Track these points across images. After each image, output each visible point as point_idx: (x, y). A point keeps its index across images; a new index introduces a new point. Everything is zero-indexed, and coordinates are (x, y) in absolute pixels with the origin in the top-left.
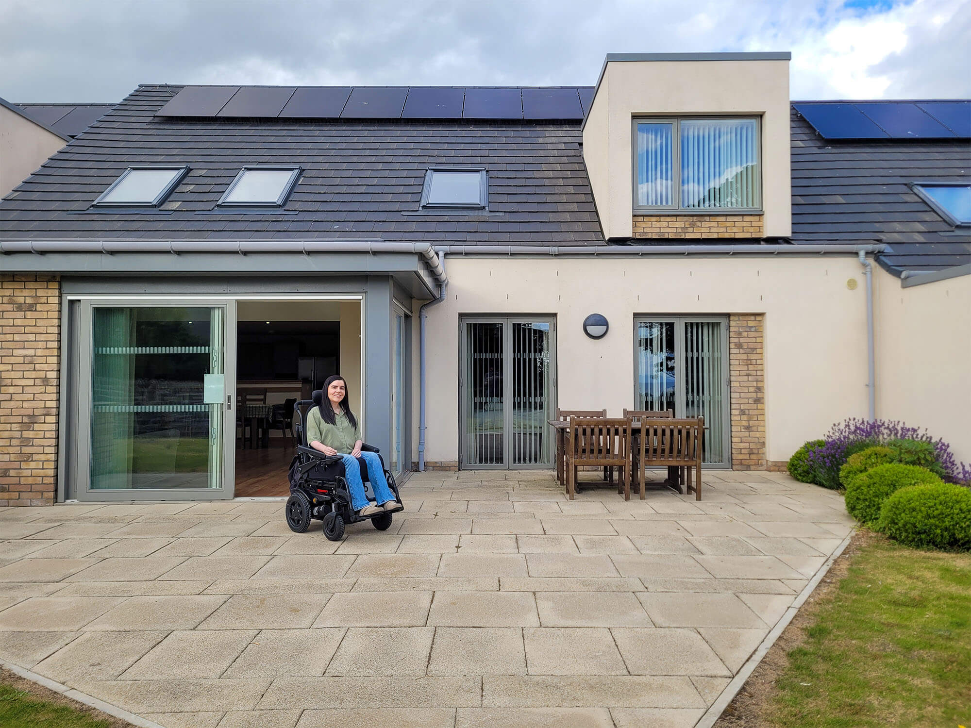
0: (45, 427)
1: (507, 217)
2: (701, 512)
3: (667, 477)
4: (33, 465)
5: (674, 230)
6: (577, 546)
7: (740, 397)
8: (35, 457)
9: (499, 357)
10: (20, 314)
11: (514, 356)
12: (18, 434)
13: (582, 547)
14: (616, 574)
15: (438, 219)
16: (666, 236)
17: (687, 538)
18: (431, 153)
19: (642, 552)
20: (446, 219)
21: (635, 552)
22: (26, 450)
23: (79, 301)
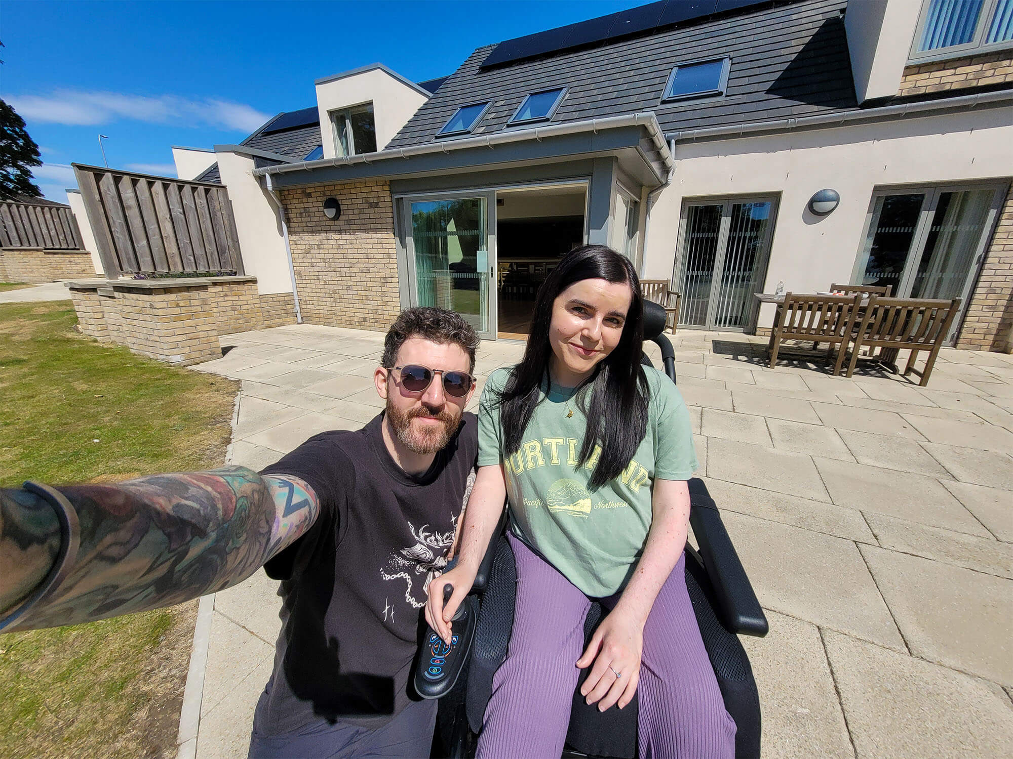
0: (392, 285)
1: (745, 98)
2: (931, 404)
3: (878, 354)
4: (388, 308)
5: (963, 77)
6: (770, 435)
7: (995, 275)
8: (389, 304)
9: (715, 236)
10: (372, 210)
11: (730, 234)
12: (379, 289)
13: (776, 437)
14: (823, 496)
15: (675, 110)
16: (947, 87)
17: (921, 443)
18: (678, 53)
19: (860, 459)
20: (683, 109)
21: (847, 457)
22: (385, 299)
23: (402, 198)
